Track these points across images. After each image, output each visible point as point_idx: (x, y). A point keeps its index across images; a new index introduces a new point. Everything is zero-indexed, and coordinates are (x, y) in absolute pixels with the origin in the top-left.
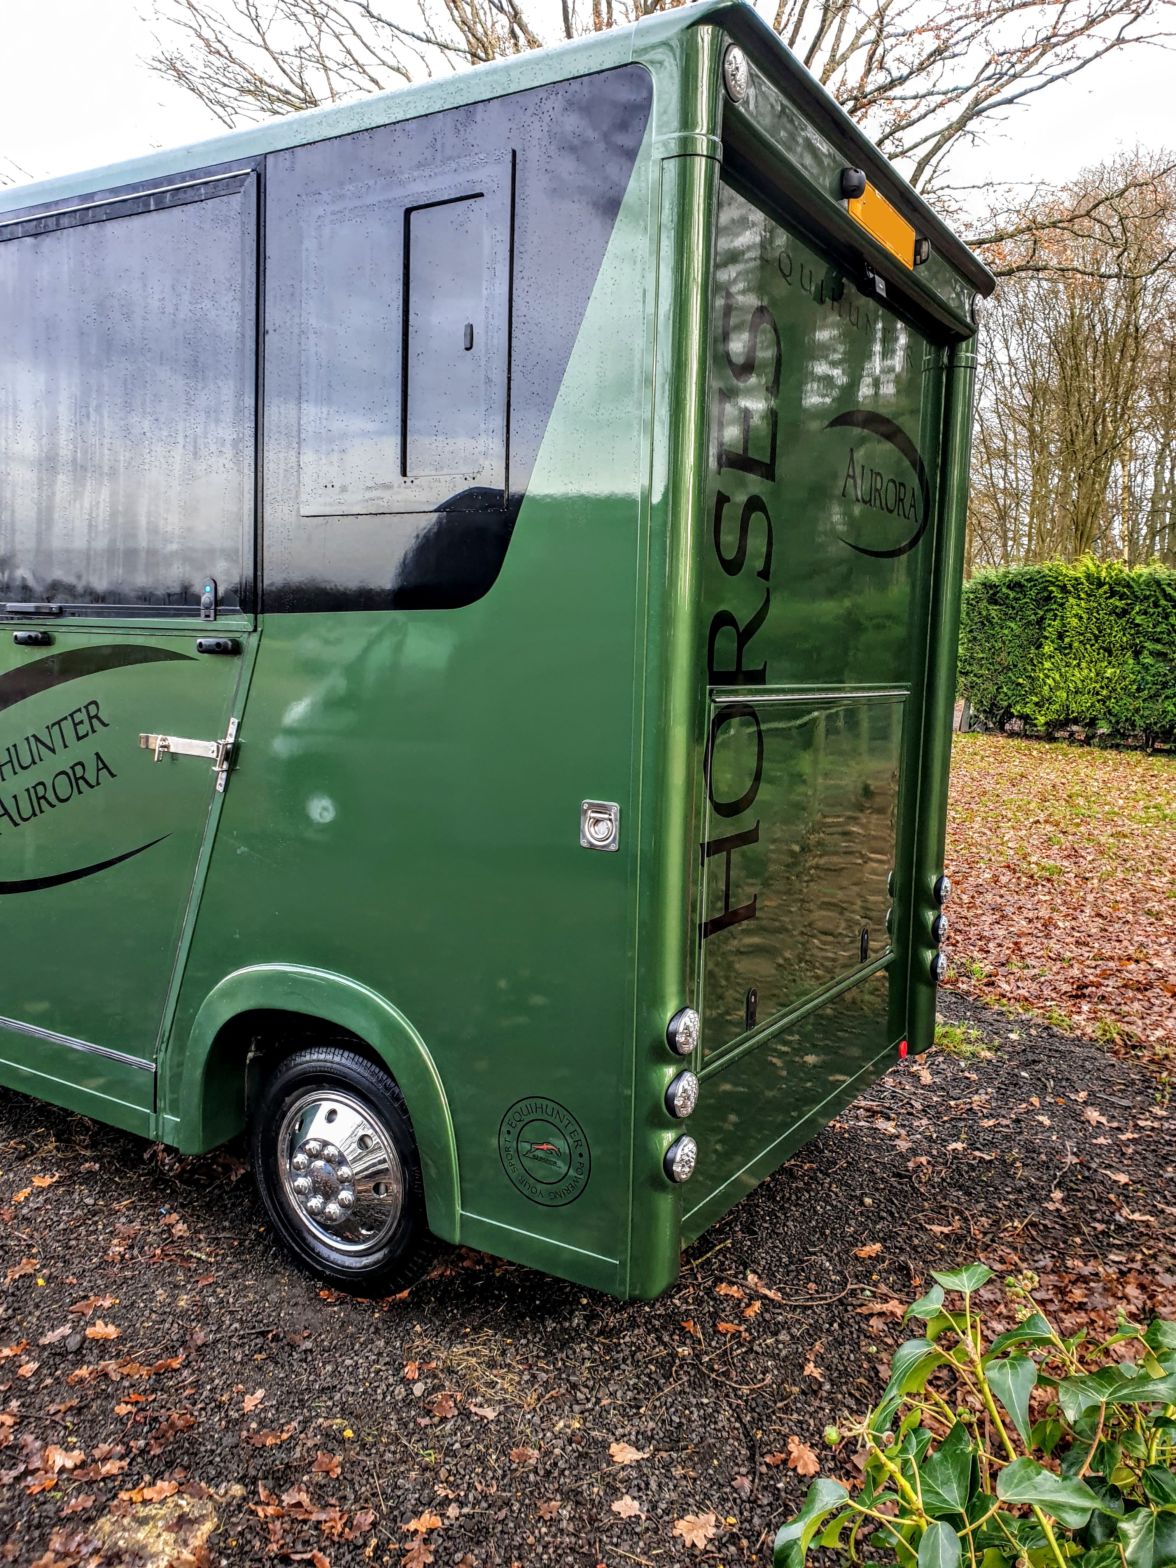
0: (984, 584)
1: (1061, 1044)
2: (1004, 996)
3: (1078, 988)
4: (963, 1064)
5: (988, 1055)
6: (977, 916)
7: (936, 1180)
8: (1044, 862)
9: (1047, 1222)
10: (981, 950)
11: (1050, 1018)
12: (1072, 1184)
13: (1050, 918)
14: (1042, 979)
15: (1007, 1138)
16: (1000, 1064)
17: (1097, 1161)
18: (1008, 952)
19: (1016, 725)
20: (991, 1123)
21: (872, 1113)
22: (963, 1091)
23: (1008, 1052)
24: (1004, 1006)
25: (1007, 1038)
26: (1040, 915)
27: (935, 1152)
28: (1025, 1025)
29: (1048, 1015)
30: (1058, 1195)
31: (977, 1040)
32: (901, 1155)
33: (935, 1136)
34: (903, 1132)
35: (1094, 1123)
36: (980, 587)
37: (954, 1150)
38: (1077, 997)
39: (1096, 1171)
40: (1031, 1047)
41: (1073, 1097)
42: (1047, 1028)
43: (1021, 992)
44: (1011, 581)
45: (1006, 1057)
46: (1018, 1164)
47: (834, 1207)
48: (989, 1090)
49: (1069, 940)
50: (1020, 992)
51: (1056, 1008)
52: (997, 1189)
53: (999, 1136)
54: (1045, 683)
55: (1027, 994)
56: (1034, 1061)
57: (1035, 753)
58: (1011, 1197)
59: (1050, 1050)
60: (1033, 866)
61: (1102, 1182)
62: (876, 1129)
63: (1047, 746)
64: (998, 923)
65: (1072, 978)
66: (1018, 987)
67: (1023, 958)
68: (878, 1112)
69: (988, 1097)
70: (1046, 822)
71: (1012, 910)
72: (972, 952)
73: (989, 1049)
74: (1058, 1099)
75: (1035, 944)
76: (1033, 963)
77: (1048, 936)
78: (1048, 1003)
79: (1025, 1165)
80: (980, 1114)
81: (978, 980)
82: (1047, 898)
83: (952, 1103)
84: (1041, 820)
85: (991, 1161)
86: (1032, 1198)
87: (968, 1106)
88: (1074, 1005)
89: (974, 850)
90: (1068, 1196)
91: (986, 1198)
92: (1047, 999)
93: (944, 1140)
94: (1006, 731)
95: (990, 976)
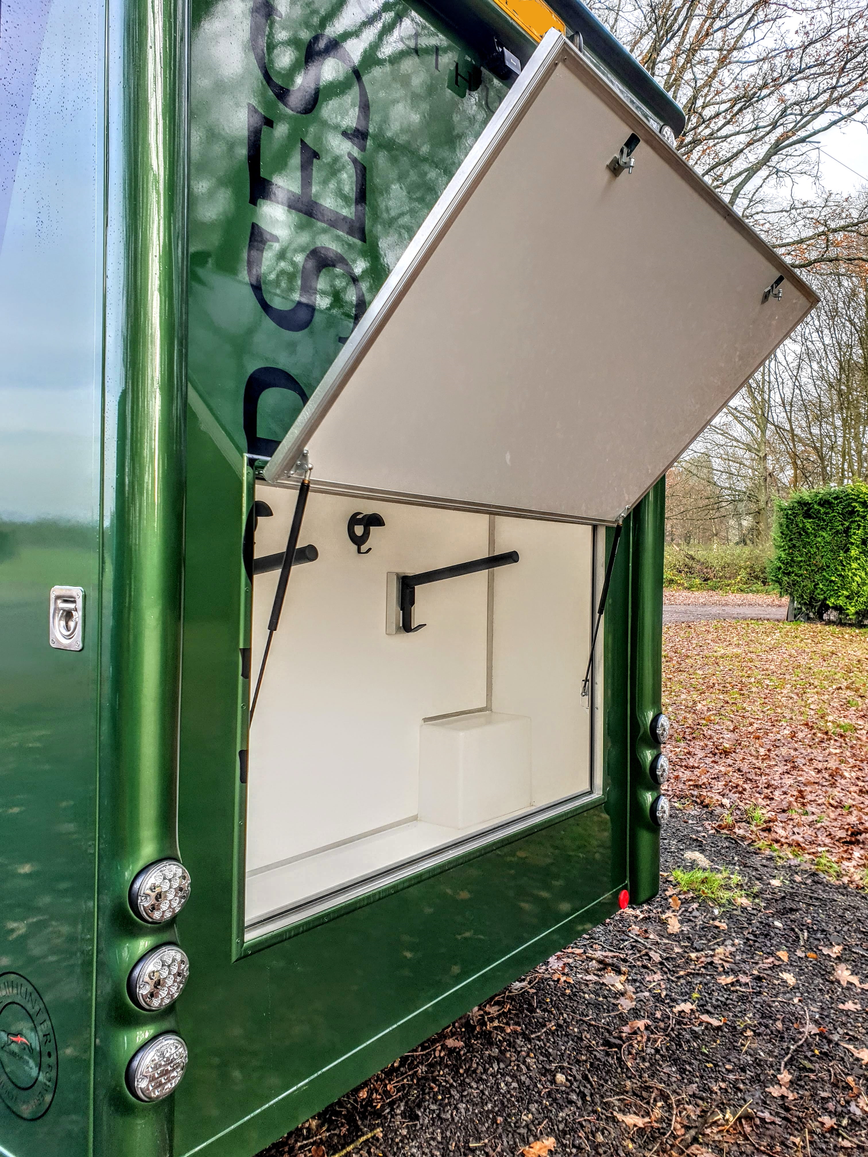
0: (799, 502)
1: (824, 891)
2: (777, 841)
3: (853, 834)
4: (716, 912)
5: (745, 901)
6: (770, 767)
7: (649, 1051)
8: (842, 721)
9: (766, 1115)
10: (767, 797)
11: (818, 864)
12: (806, 1063)
13: (837, 768)
14: (819, 825)
15: (743, 999)
16: (755, 912)
17: (841, 1032)
18: (792, 799)
19: (833, 615)
20: (730, 979)
21: (604, 965)
22: (709, 941)
23: (767, 899)
24: (775, 851)
25: (769, 884)
26: (829, 766)
27: (658, 1015)
28: (792, 870)
29: (817, 860)
30: (785, 1077)
31: (739, 886)
32: (621, 1017)
33: (664, 993)
34: (630, 988)
35: (844, 984)
36: (796, 505)
37: (680, 1012)
38: (851, 843)
39: (837, 1044)
40: (791, 894)
41: (825, 951)
42: (814, 874)
43: (796, 837)
44: (821, 499)
45: (763, 904)
46: (749, 1033)
47: (521, 1083)
48: (737, 941)
49: (853, 788)
50: (794, 837)
51: (828, 854)
52: (716, 1065)
53: (734, 996)
54: (853, 581)
55: (801, 840)
56: (792, 910)
57: (847, 636)
58: (731, 1077)
59: (811, 898)
60: (829, 724)
61: (842, 1059)
62: (603, 984)
63: (857, 631)
64: (788, 773)
65: (849, 824)
66: (794, 833)
67: (803, 804)
68: (609, 965)
69: (733, 949)
70: (847, 688)
71: (803, 761)
72: (756, 799)
73: (747, 896)
74: (808, 954)
75: (820, 792)
76: (814, 810)
77: (833, 785)
78: (820, 849)
79: (757, 1034)
80: (721, 969)
81: (757, 826)
82: (838, 751)
83: (693, 955)
84: (843, 687)
85: (719, 1028)
86: (756, 1079)
87: (709, 960)
88: (846, 851)
89: (779, 710)
90: (799, 1079)
91: (702, 1077)
92: (820, 845)
93: (673, 1000)
94: (823, 620)
95: (770, 821)
